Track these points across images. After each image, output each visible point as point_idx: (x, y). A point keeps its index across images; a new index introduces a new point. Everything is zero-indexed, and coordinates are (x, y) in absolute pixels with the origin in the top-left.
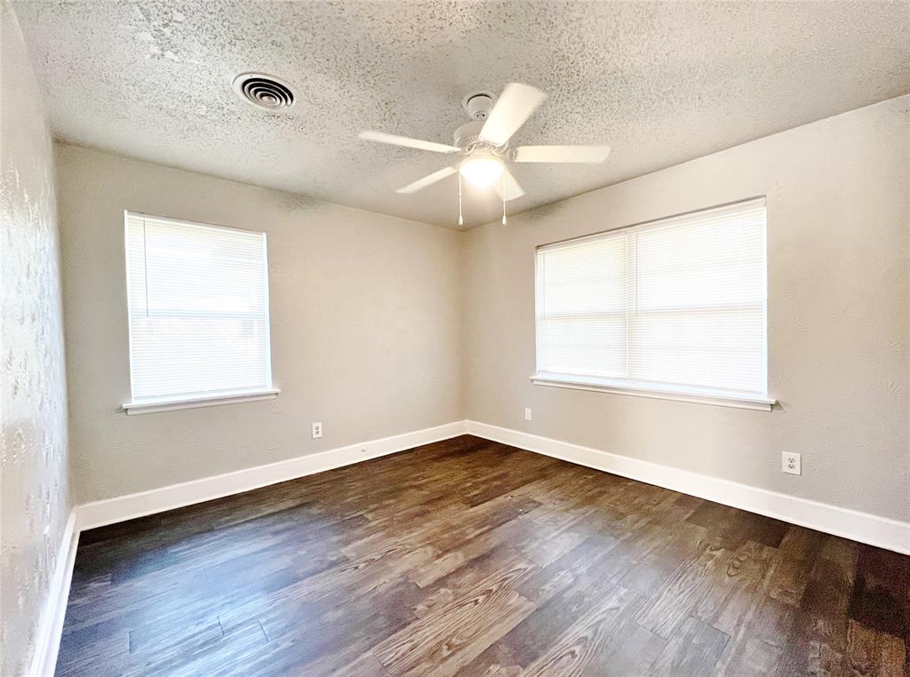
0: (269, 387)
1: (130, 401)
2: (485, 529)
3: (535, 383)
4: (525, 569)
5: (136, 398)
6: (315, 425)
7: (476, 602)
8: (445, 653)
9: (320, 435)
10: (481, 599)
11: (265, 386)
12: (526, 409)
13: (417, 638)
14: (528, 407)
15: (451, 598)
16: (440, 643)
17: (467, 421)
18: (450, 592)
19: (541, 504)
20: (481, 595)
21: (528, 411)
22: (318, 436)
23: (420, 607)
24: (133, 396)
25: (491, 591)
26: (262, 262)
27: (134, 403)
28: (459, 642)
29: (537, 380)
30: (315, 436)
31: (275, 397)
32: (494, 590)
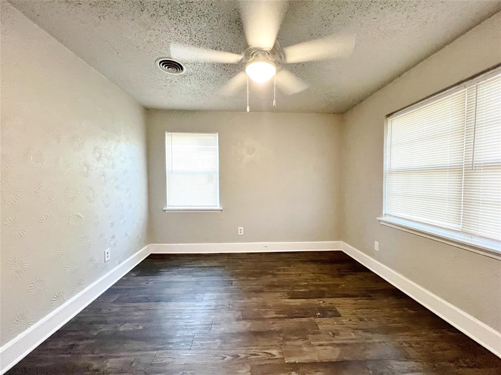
0: (218, 207)
1: (166, 207)
2: (281, 316)
3: (381, 223)
4: (274, 355)
5: (169, 206)
6: (239, 228)
7: (224, 358)
9: (242, 234)
10: (229, 357)
11: (216, 206)
12: (376, 242)
14: (377, 241)
17: (342, 242)
19: (340, 316)
21: (376, 243)
22: (241, 234)
24: (168, 205)
25: (238, 356)
26: (215, 147)
27: (168, 208)
29: (382, 221)
30: (239, 234)
31: (220, 212)
32: (241, 358)
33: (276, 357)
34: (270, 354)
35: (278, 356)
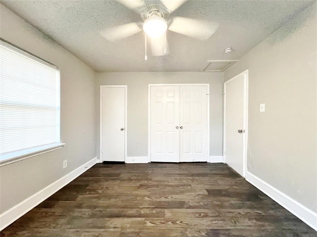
7: (181, 222)
8: (202, 214)
10: (178, 222)
13: (210, 223)
15: (189, 230)
16: (203, 217)
18: (187, 233)
20: (177, 223)
23: (203, 234)
25: (172, 223)
28: (196, 215)
32: (171, 222)
33: (149, 221)
34: (152, 223)
35: (148, 222)
